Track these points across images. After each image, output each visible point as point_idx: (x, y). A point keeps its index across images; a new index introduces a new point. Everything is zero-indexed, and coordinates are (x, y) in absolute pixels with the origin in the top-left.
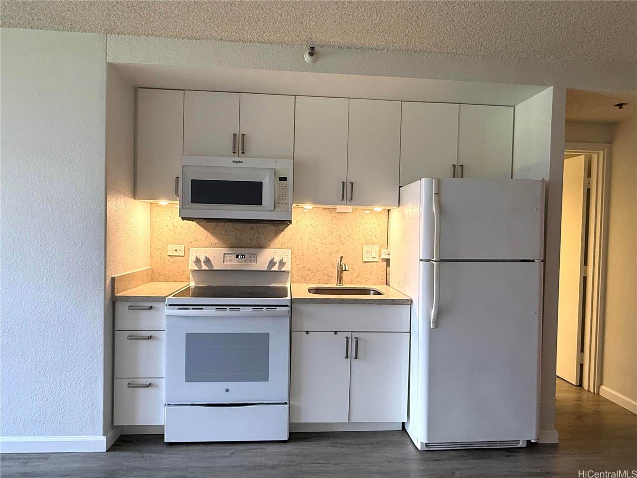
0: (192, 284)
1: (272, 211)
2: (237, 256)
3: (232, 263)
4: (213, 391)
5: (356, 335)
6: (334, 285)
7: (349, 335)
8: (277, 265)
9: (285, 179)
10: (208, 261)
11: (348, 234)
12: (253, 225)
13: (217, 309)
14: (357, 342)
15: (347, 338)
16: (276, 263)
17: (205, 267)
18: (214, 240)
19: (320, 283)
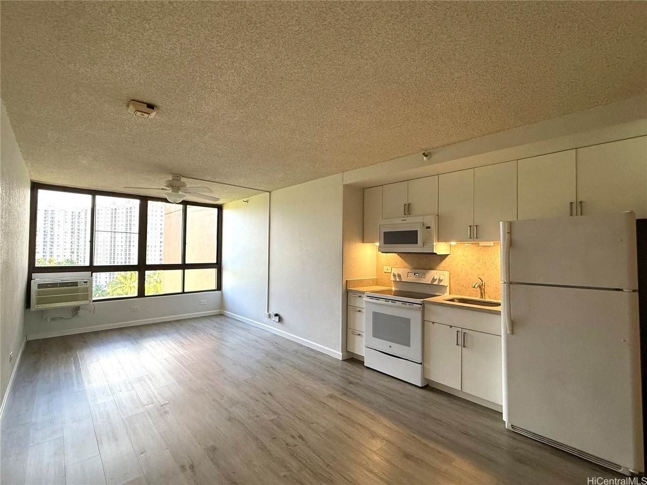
0: (393, 289)
1: (421, 247)
2: (415, 274)
3: (412, 278)
4: (384, 345)
5: (464, 331)
6: (478, 298)
7: (460, 330)
8: (437, 281)
9: (429, 227)
10: (399, 276)
11: (492, 262)
12: (427, 255)
13: (386, 301)
14: (464, 335)
15: (458, 331)
16: (436, 280)
17: (398, 280)
18: (406, 264)
19: (470, 296)
